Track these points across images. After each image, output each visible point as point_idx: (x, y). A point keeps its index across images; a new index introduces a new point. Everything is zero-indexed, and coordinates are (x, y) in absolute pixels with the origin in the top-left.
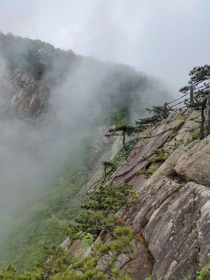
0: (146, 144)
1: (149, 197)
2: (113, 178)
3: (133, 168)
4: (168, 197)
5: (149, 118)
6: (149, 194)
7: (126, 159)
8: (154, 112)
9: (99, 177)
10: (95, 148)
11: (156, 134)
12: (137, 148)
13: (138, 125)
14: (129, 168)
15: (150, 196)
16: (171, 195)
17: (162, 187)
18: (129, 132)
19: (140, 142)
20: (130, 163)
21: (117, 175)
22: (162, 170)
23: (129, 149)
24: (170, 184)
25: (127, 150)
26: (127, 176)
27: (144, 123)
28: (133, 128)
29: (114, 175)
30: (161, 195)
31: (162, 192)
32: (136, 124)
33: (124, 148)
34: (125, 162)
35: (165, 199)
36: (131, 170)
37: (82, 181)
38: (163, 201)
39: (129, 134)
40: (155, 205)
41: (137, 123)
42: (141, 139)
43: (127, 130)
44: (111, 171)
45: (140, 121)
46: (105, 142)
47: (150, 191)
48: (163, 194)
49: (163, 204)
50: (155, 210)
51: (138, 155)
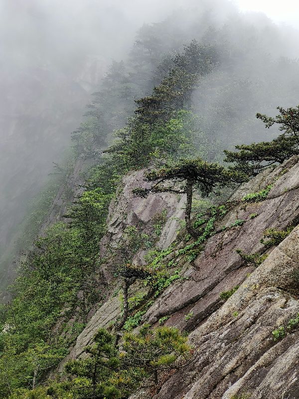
0: (253, 218)
1: (220, 347)
2: (151, 319)
3: (211, 288)
4: (272, 343)
5: (267, 144)
6: (222, 341)
7: (192, 263)
8: (281, 125)
9: (111, 317)
10: (112, 234)
11: (282, 189)
12: (227, 229)
13: (233, 165)
14: (199, 289)
15: (223, 345)
16: (280, 339)
17: (260, 318)
18: (204, 182)
19: (235, 214)
20: (204, 272)
21: (163, 309)
22: (267, 271)
23: (201, 234)
24: (284, 306)
25: (195, 236)
26: (192, 312)
27: (250, 158)
28: (215, 172)
29: (155, 308)
30: (253, 341)
31: (257, 331)
32: (226, 161)
33: (189, 229)
34: (191, 271)
35: (263, 350)
36: (204, 295)
37: (70, 332)
38: (257, 357)
39: (206, 191)
40: (232, 371)
41: (231, 157)
42: (238, 203)
43: (199, 177)
44: (146, 298)
45: (239, 152)
46: (142, 219)
47: (226, 332)
48: (258, 337)
49: (257, 364)
50: (233, 383)
51: (226, 249)
